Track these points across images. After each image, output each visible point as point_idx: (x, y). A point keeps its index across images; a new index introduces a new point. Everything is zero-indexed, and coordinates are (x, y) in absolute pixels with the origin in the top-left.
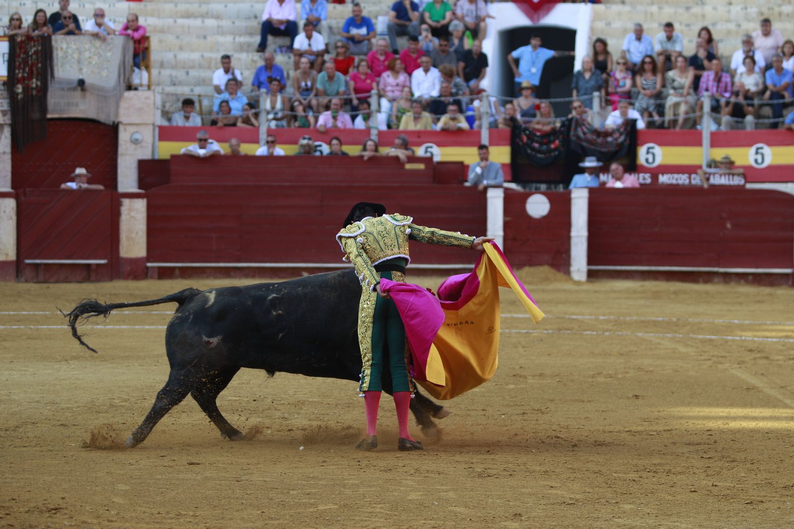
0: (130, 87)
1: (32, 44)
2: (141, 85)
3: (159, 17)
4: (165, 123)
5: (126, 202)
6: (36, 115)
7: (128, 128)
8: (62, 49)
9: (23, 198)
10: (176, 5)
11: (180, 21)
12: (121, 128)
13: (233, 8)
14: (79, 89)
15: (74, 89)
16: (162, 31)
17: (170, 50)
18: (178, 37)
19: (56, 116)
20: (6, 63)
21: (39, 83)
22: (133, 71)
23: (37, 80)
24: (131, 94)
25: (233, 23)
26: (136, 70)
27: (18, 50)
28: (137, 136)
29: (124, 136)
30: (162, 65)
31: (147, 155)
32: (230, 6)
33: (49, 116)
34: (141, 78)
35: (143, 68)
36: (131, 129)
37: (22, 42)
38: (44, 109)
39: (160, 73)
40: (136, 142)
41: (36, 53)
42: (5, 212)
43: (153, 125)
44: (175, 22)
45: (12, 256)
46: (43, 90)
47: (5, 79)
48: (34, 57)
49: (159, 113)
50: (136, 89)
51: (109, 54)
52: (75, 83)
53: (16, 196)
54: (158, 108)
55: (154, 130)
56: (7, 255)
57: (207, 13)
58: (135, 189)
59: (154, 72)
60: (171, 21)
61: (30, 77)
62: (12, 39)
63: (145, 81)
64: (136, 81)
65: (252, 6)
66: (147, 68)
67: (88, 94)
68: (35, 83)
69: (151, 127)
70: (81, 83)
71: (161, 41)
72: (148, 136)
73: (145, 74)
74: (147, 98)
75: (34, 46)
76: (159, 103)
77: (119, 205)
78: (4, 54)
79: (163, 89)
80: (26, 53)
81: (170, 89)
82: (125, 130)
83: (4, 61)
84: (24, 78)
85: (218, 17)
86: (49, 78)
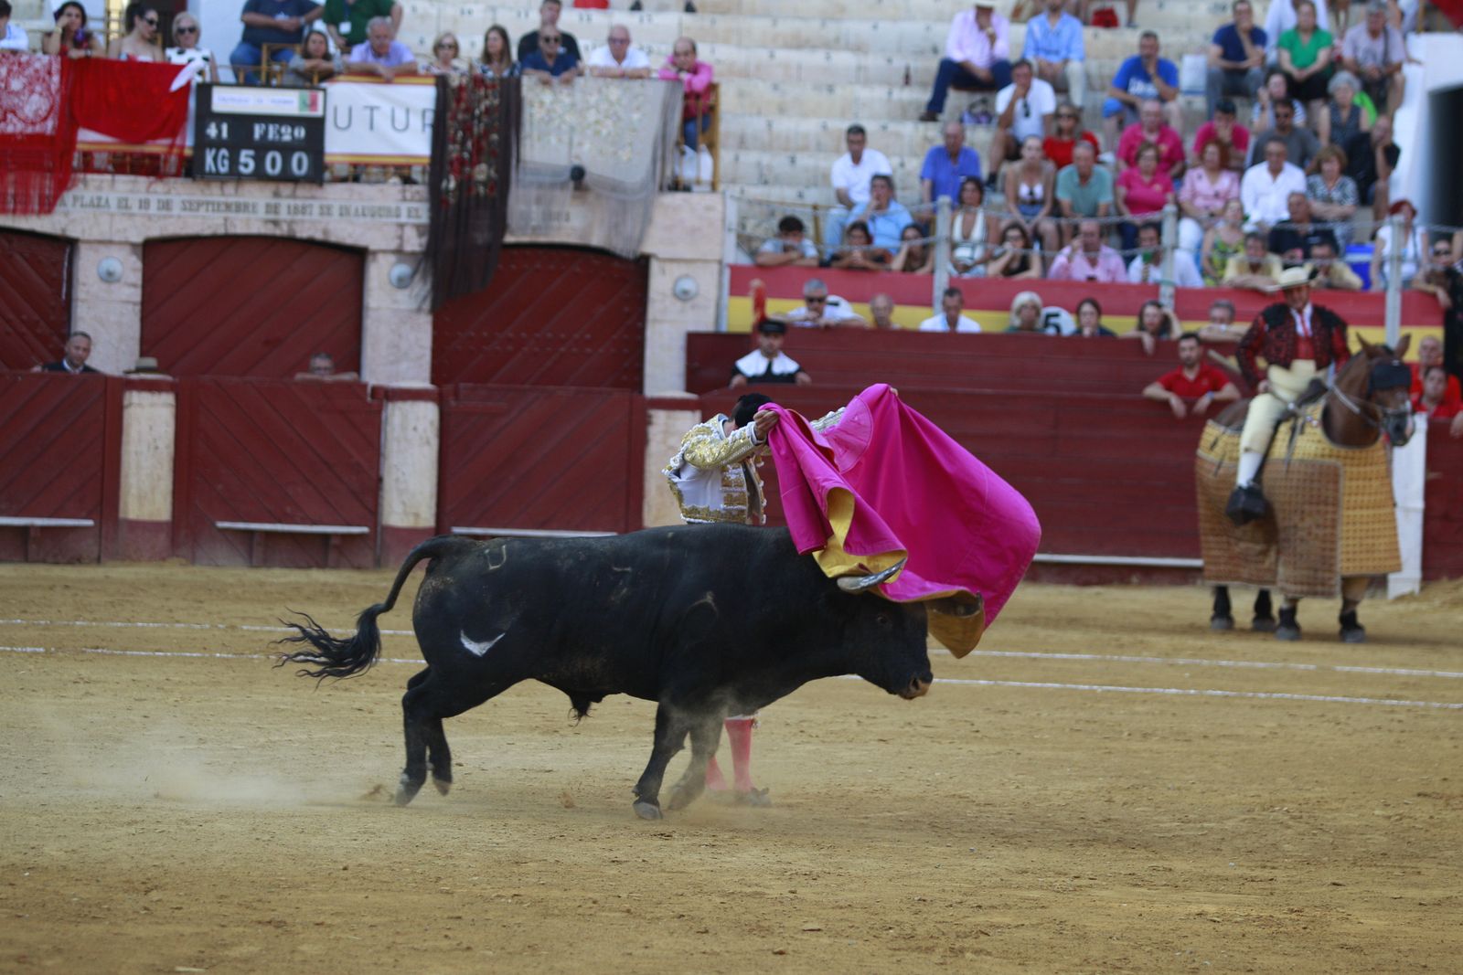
0: (677, 186)
1: (482, 92)
2: (698, 182)
3: (739, 45)
4: (744, 260)
5: (659, 417)
6: (481, 237)
7: (668, 266)
8: (542, 104)
9: (453, 403)
10: (775, 23)
11: (782, 55)
12: (655, 267)
13: (888, 30)
14: (571, 185)
15: (563, 186)
16: (745, 73)
17: (759, 113)
18: (776, 87)
19: (525, 239)
20: (428, 131)
21: (493, 173)
22: (683, 153)
23: (490, 166)
24: (679, 198)
25: (889, 61)
26: (688, 150)
27: (453, 105)
28: (687, 285)
29: (660, 283)
30: (742, 143)
31: (705, 324)
32: (885, 26)
33: (509, 239)
34: (698, 168)
35: (703, 146)
36: (677, 270)
37: (461, 88)
38: (500, 224)
39: (737, 159)
40: (684, 296)
41: (488, 111)
42: (415, 429)
43: (720, 262)
44: (772, 56)
45: (427, 519)
46: (501, 186)
47: (427, 161)
48: (485, 119)
49: (731, 239)
50: (687, 189)
51: (636, 116)
52: (567, 175)
53: (439, 398)
54: (730, 230)
55: (721, 273)
56: (417, 515)
57: (837, 40)
58: (679, 393)
59: (726, 156)
60: (763, 54)
61: (473, 163)
62: (441, 82)
63: (706, 174)
64: (687, 173)
65: (928, 28)
66: (712, 147)
67: (591, 197)
68: (482, 172)
69: (715, 267)
70: (578, 174)
71: (741, 94)
72: (708, 283)
73: (706, 159)
74: (709, 208)
75: (486, 97)
76: (733, 219)
77: (646, 422)
78: (424, 112)
79: (742, 192)
80: (469, 110)
81: (756, 192)
82: (663, 272)
83: (424, 125)
84: (462, 162)
85: (858, 48)
86: (514, 162)
